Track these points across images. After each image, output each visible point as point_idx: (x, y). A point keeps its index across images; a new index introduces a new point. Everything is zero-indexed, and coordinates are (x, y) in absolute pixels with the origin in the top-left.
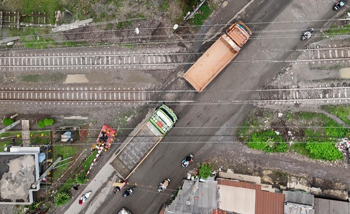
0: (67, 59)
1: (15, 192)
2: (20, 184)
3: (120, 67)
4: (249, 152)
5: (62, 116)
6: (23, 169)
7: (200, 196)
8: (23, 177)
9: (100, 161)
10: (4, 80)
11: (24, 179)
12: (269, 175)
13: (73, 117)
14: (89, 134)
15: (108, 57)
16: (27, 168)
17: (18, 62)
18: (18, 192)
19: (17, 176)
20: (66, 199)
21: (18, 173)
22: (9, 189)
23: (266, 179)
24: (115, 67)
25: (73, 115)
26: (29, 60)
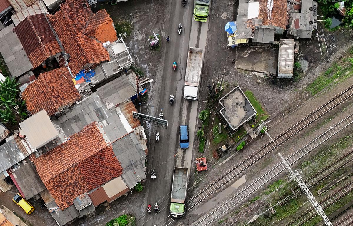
0: (252, 190)
1: (232, 99)
2: (232, 106)
3: (218, 207)
4: (123, 212)
5: (234, 155)
6: (236, 116)
7: (134, 175)
8: (233, 111)
9: (196, 149)
10: (282, 151)
11: (231, 110)
12: (107, 207)
13: (227, 160)
14: (213, 157)
15: (229, 207)
16: (234, 118)
17: (280, 168)
18: (231, 100)
19: (236, 109)
20: (201, 117)
21: (238, 111)
22: (237, 98)
23: (106, 204)
24: (221, 205)
25: (228, 160)
26: (274, 173)
